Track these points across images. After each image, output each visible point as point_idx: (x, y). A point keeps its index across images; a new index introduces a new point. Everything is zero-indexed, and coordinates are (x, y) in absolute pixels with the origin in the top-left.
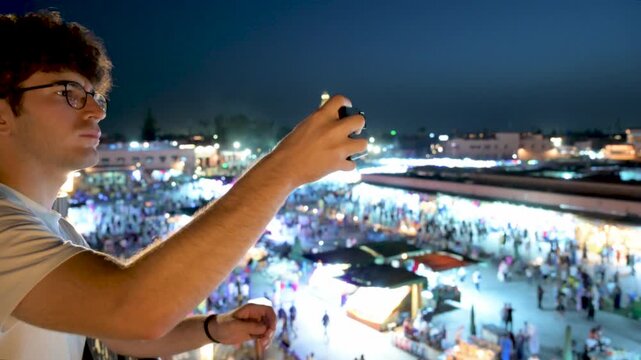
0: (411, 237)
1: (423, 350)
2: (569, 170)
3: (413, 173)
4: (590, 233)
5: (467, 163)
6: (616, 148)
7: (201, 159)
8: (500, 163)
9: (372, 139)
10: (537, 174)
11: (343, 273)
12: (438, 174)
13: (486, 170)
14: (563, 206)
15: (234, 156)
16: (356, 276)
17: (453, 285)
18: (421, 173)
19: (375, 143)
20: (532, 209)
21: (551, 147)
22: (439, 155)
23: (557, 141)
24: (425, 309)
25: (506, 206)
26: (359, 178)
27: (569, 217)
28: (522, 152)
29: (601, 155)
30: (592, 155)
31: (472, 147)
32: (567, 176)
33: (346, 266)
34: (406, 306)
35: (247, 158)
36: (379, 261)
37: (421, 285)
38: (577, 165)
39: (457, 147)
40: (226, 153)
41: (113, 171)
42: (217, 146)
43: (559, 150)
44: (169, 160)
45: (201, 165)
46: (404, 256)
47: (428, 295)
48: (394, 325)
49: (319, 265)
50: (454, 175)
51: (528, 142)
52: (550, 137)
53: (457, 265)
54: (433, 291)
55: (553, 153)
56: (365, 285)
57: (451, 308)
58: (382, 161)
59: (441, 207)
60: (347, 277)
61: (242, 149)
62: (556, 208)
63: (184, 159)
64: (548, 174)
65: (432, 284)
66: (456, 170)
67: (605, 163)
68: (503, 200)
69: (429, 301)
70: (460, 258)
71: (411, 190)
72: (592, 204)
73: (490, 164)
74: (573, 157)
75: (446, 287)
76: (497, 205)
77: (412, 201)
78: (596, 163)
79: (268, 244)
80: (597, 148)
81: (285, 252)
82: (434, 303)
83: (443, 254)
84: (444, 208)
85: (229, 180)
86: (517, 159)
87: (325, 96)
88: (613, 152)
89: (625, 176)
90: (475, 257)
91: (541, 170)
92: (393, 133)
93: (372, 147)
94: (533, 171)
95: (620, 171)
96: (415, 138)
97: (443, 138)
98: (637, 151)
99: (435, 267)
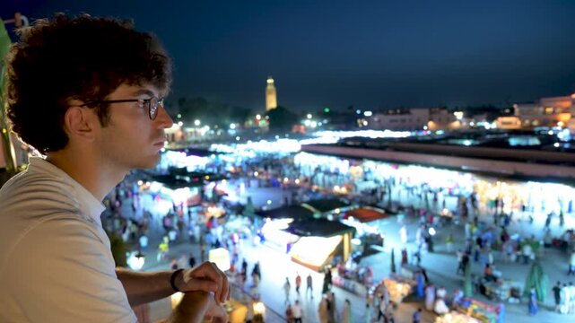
0: (342, 195)
1: (354, 286)
2: (469, 138)
3: (343, 143)
4: (485, 189)
5: (387, 134)
6: (506, 119)
8: (414, 134)
9: (309, 116)
10: (443, 142)
11: (287, 227)
12: (364, 143)
13: (402, 140)
14: (464, 168)
15: (195, 132)
16: (297, 228)
17: (377, 233)
18: (350, 143)
19: (312, 119)
20: (440, 171)
21: (454, 119)
22: (365, 128)
23: (459, 115)
24: (354, 253)
25: (419, 168)
26: (300, 148)
27: (468, 176)
28: (431, 124)
29: (494, 125)
30: (487, 126)
31: (392, 121)
32: (467, 143)
33: (290, 220)
34: (339, 252)
35: (206, 133)
36: (317, 215)
37: (351, 234)
38: (476, 134)
39: (379, 121)
40: (189, 130)
42: (181, 124)
43: (461, 122)
45: (168, 140)
46: (337, 211)
47: (357, 242)
48: (330, 266)
49: (268, 220)
50: (377, 144)
51: (436, 116)
52: (453, 111)
53: (380, 217)
54: (361, 238)
55: (456, 124)
56: (306, 235)
57: (375, 252)
58: (318, 133)
59: (366, 170)
60: (291, 229)
61: (202, 126)
62: (459, 169)
64: (452, 141)
65: (360, 233)
66: (379, 140)
67: (497, 132)
68: (416, 164)
69: (358, 246)
70: (382, 211)
71: (342, 157)
72: (487, 165)
73: (406, 134)
74: (472, 127)
75: (371, 235)
76: (412, 167)
77: (343, 166)
78: (490, 132)
79: (226, 204)
80: (490, 120)
81: (239, 210)
82: (362, 248)
83: (368, 208)
84: (369, 172)
85: (192, 152)
86: (428, 130)
87: (270, 81)
88: (504, 123)
89: (513, 141)
90: (394, 210)
91: (446, 138)
92: (327, 110)
93: (310, 122)
94: (440, 139)
95: (508, 138)
96: (344, 114)
97: (368, 114)
98: (523, 121)
99: (363, 219)
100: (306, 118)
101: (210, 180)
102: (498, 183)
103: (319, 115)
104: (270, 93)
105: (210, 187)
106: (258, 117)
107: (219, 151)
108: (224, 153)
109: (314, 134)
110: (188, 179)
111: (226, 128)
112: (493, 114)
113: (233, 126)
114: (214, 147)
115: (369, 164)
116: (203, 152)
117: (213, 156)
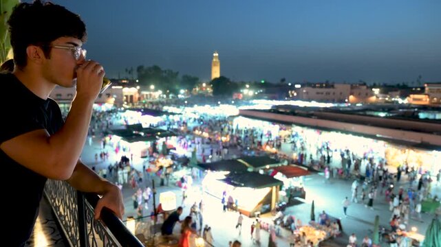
0: (273, 154)
1: (279, 230)
2: (383, 111)
3: (275, 110)
4: (396, 154)
5: (314, 104)
6: (417, 96)
7: (127, 96)
8: (336, 105)
9: (248, 86)
10: (361, 113)
11: (225, 177)
12: (293, 111)
13: (326, 109)
14: (378, 135)
15: (150, 95)
16: (233, 179)
17: (300, 187)
18: (281, 110)
19: (250, 88)
20: (357, 137)
21: (372, 95)
22: (294, 98)
24: (281, 202)
25: (339, 135)
26: (238, 113)
27: (382, 142)
28: (351, 97)
29: (406, 101)
30: (400, 101)
31: (318, 93)
32: (382, 114)
33: (228, 173)
34: (268, 200)
35: (160, 97)
36: (250, 170)
37: (278, 187)
38: (389, 108)
39: (307, 93)
40: (145, 93)
41: (64, 103)
42: (138, 87)
43: (377, 97)
44: (104, 96)
45: (127, 101)
46: (268, 167)
47: (283, 193)
48: (259, 213)
49: (209, 171)
50: (304, 112)
51: (355, 91)
52: (371, 87)
53: (304, 173)
54: (287, 191)
55: (373, 99)
56: (241, 186)
57: (299, 203)
58: (255, 101)
59: (294, 133)
60: (228, 180)
61: (156, 90)
62: (373, 137)
63: (115, 96)
64: (369, 113)
65: (286, 186)
66: (306, 108)
67: (409, 106)
68: (337, 130)
69: (284, 197)
70: (306, 169)
71: (274, 122)
72: (397, 134)
73: (329, 105)
74: (387, 102)
75: (296, 188)
76: (333, 134)
77: (275, 130)
78: (402, 106)
79: (173, 157)
80: (404, 96)
81: (185, 162)
82: (287, 199)
83: (294, 165)
84: (297, 135)
85: (146, 112)
86: (348, 102)
87: (216, 55)
88: (414, 99)
89: (422, 115)
90: (316, 168)
91: (365, 110)
92: (263, 82)
93: (247, 92)
94: (359, 111)
95: (418, 112)
96: (278, 86)
97: (298, 86)
98: (432, 98)
99: (289, 175)
100: (245, 87)
101: (161, 136)
102: (407, 150)
103: (256, 85)
104: (215, 65)
105: (160, 141)
106: (204, 85)
107: (169, 111)
108: (173, 114)
109: (250, 102)
110: (142, 134)
111: (176, 93)
112: (406, 91)
113: (182, 91)
114: (165, 108)
115: (296, 129)
116: (157, 113)
117: (165, 116)
